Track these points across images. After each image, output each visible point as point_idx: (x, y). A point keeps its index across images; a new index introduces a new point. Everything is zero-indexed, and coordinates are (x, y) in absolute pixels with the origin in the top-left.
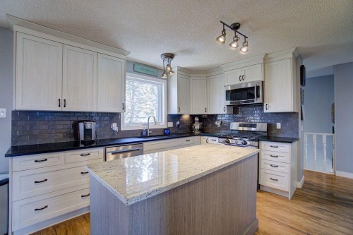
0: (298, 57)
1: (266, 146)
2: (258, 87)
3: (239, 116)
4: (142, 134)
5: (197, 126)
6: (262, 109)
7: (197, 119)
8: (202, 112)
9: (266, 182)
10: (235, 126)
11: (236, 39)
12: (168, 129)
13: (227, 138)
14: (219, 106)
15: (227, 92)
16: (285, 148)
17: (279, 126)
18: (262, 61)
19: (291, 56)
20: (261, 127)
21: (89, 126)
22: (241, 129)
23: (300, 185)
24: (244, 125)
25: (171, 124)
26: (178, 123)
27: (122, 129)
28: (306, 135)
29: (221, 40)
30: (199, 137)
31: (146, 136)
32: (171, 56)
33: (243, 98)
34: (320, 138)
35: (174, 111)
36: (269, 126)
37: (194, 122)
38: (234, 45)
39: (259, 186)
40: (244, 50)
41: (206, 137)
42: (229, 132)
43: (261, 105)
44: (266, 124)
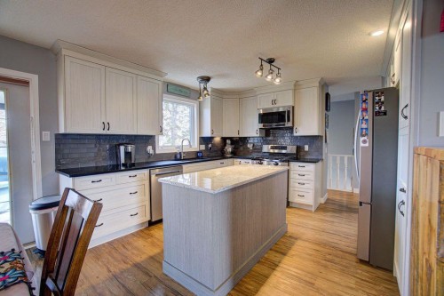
0: (324, 85)
1: (295, 166)
2: (289, 112)
3: (270, 138)
4: (176, 157)
5: (229, 149)
6: (292, 132)
7: (228, 141)
8: (235, 135)
9: (295, 199)
10: (266, 148)
11: (271, 72)
12: (200, 152)
13: (260, 160)
14: (252, 129)
15: (260, 115)
16: (310, 167)
17: (307, 148)
18: (293, 87)
19: (317, 84)
20: (291, 149)
21: (130, 148)
22: (272, 151)
23: (322, 201)
24: (276, 148)
25: (203, 147)
26: (210, 146)
27: (157, 152)
28: (330, 156)
29: (259, 73)
30: (231, 160)
31: (180, 160)
32: (207, 79)
33: (275, 121)
34: (342, 159)
35: (207, 133)
36: (299, 149)
37: (225, 145)
38: (269, 77)
39: (288, 203)
40: (278, 80)
41: (239, 160)
42: (261, 154)
43: (291, 129)
44: (295, 147)
